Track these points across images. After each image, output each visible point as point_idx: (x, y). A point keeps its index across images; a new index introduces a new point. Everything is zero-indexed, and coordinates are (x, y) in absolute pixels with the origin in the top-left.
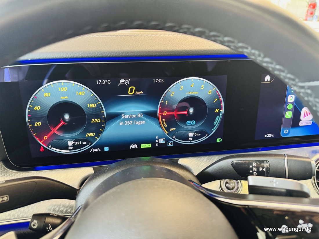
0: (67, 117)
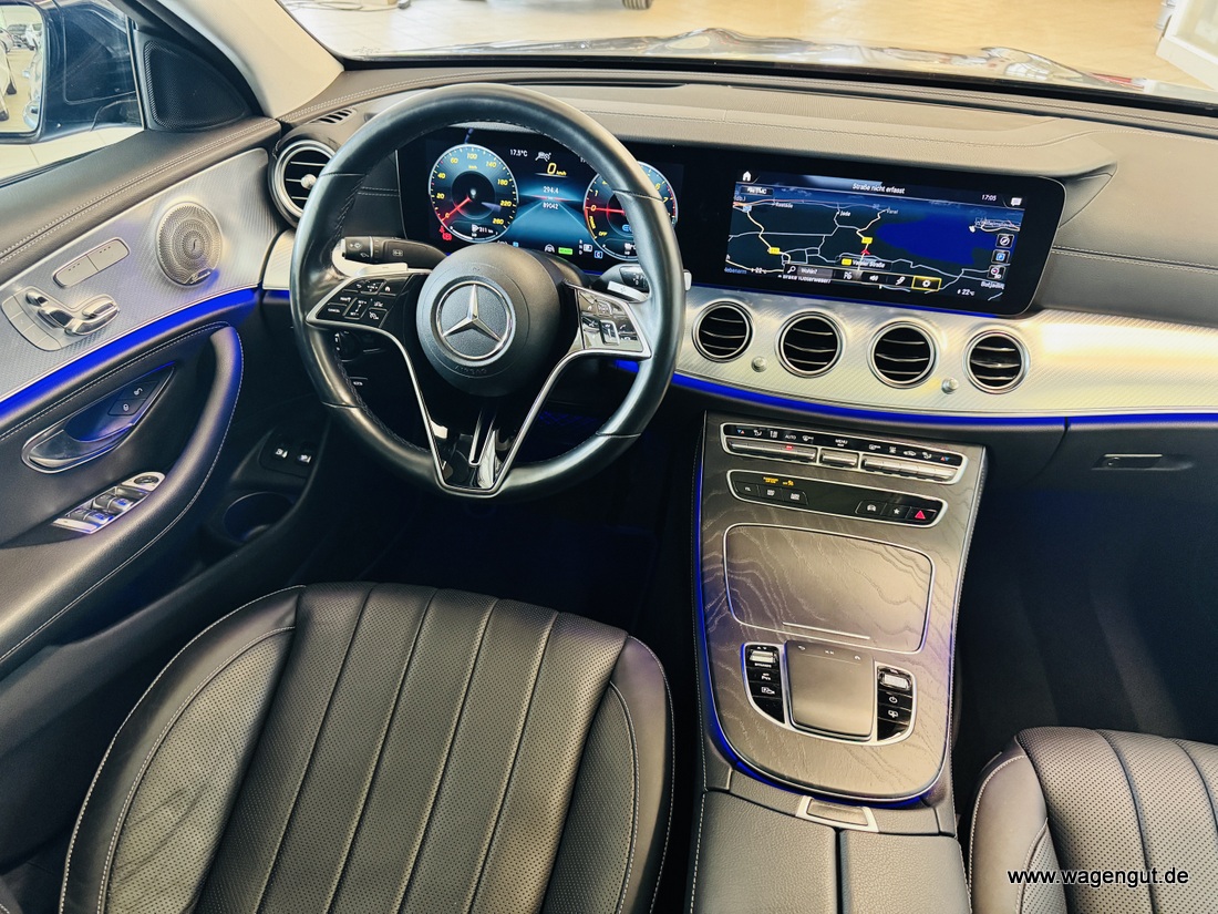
0: (473, 193)
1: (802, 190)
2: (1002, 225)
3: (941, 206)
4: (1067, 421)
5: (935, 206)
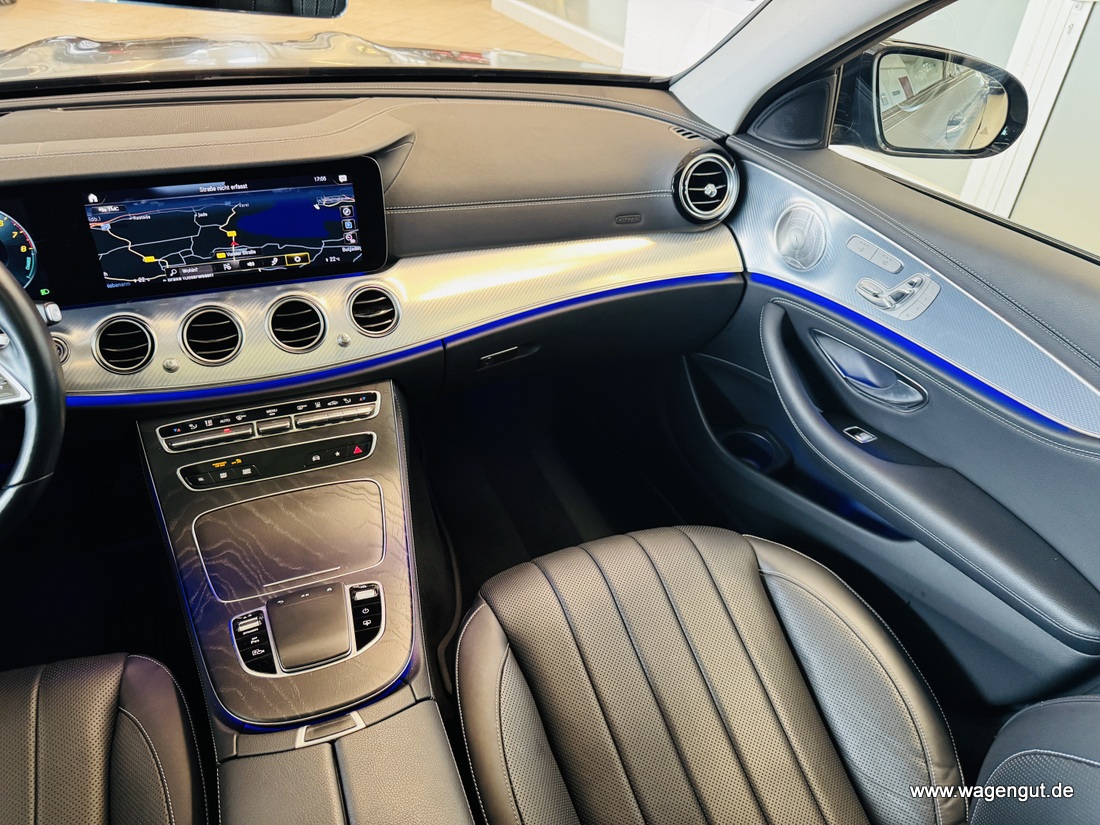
1: (154, 202)
2: (340, 200)
3: (283, 193)
4: (443, 342)
5: (279, 193)
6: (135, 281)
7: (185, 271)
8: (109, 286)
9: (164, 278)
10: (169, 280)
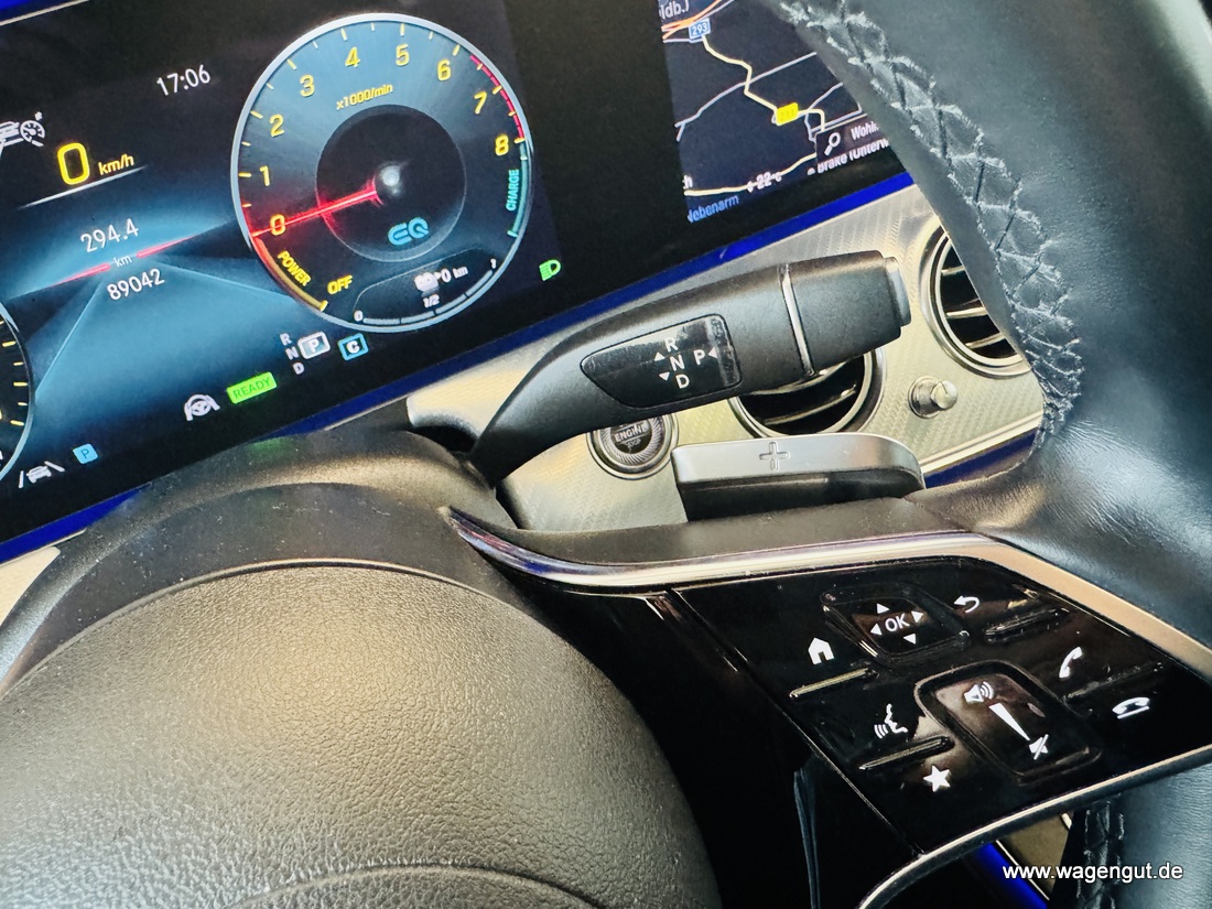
6: (750, 187)
7: (857, 132)
8: (693, 217)
9: (812, 163)
10: (822, 167)
